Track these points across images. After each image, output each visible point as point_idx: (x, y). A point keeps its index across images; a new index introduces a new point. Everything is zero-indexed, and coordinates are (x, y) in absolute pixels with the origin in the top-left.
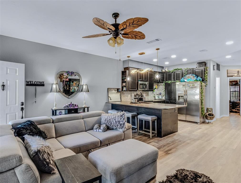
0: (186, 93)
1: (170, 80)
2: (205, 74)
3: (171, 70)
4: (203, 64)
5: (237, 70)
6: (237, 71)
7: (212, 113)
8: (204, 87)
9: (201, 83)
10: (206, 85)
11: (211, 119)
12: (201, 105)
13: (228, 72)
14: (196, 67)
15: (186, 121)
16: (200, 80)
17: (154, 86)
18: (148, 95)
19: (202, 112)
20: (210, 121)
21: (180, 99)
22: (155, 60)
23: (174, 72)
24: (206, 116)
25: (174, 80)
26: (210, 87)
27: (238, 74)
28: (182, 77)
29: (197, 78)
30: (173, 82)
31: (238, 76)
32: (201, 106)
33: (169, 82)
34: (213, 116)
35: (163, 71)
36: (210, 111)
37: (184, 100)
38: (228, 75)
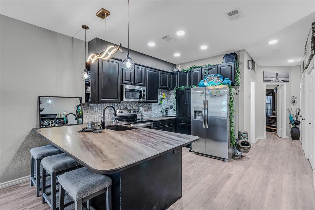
0: (206, 106)
1: (184, 85)
2: (236, 74)
3: (186, 68)
4: (233, 56)
5: (277, 72)
6: (276, 74)
7: (247, 140)
8: (234, 95)
9: (230, 89)
10: (237, 93)
11: (246, 151)
12: (230, 126)
13: (264, 75)
14: (223, 63)
15: (206, 155)
16: (228, 84)
17: (159, 95)
18: (150, 109)
19: (231, 138)
20: (244, 154)
21: (197, 117)
22: (152, 44)
23: (190, 72)
24: (238, 145)
25: (190, 86)
26: (243, 96)
27: (277, 78)
28: (202, 79)
29: (224, 80)
30: (188, 87)
31: (277, 80)
32: (230, 128)
33: (183, 88)
34: (250, 146)
35: (175, 70)
36: (244, 138)
37: (204, 118)
38: (264, 79)
